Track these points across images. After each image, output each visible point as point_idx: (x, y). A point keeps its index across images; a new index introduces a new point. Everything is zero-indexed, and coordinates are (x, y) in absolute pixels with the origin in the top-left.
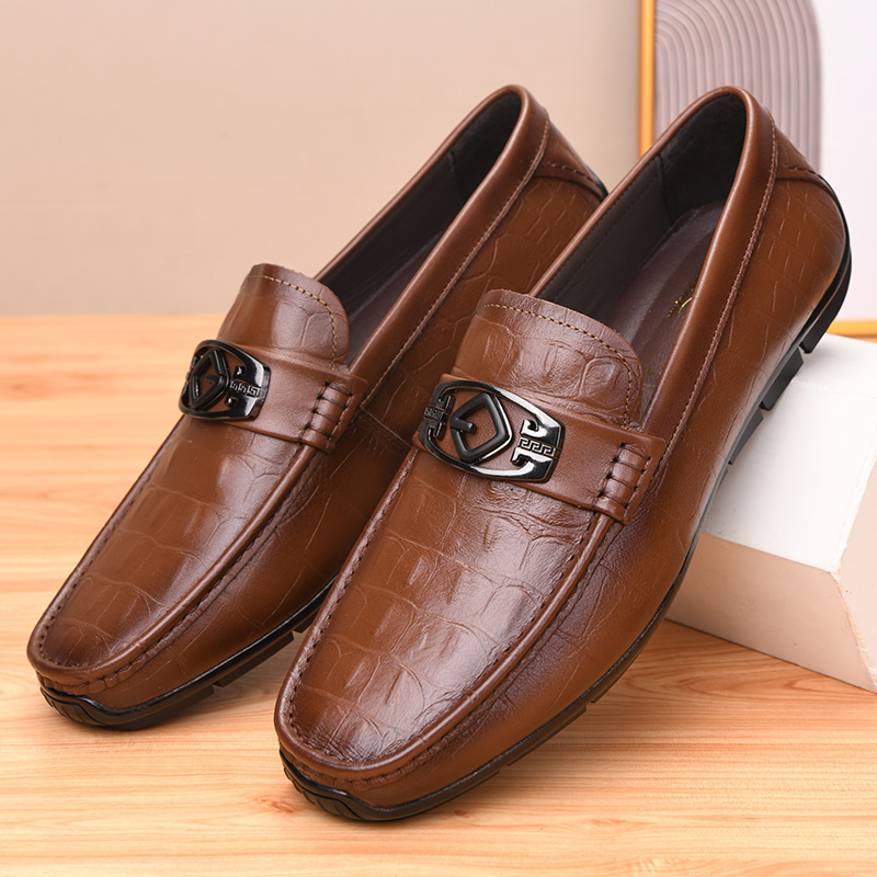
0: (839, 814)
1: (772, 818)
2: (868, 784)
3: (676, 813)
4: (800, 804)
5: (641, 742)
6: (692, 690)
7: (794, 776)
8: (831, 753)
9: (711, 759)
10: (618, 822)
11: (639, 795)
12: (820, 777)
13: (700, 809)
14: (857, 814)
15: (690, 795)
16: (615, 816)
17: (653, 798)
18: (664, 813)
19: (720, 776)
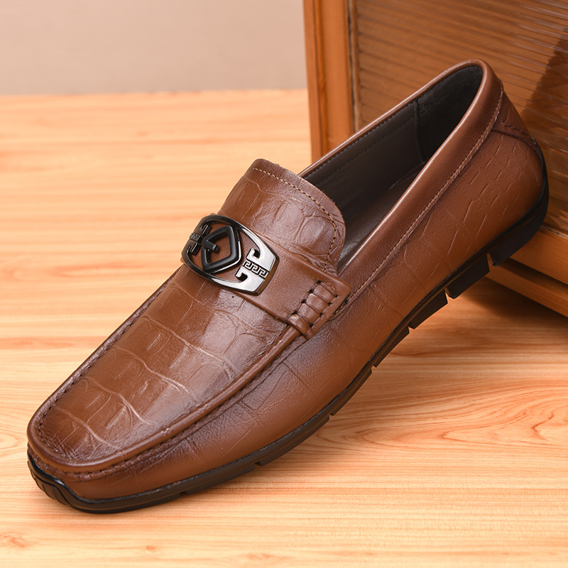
0: (440, 550)
1: (387, 553)
2: (472, 524)
3: (314, 549)
4: (412, 542)
5: (309, 486)
6: (365, 440)
7: (416, 517)
8: (452, 497)
9: (358, 502)
10: (267, 556)
11: (291, 533)
12: (437, 517)
13: (334, 545)
14: (454, 550)
15: (330, 533)
16: (267, 552)
17: (301, 536)
18: (306, 549)
19: (360, 516)
